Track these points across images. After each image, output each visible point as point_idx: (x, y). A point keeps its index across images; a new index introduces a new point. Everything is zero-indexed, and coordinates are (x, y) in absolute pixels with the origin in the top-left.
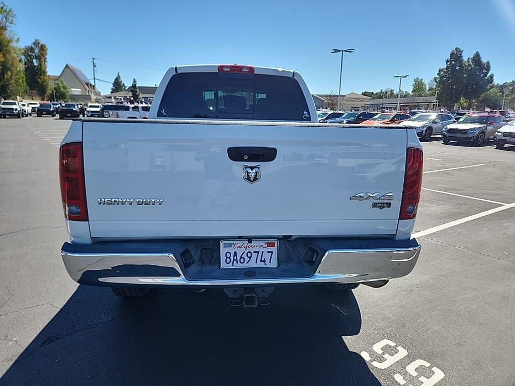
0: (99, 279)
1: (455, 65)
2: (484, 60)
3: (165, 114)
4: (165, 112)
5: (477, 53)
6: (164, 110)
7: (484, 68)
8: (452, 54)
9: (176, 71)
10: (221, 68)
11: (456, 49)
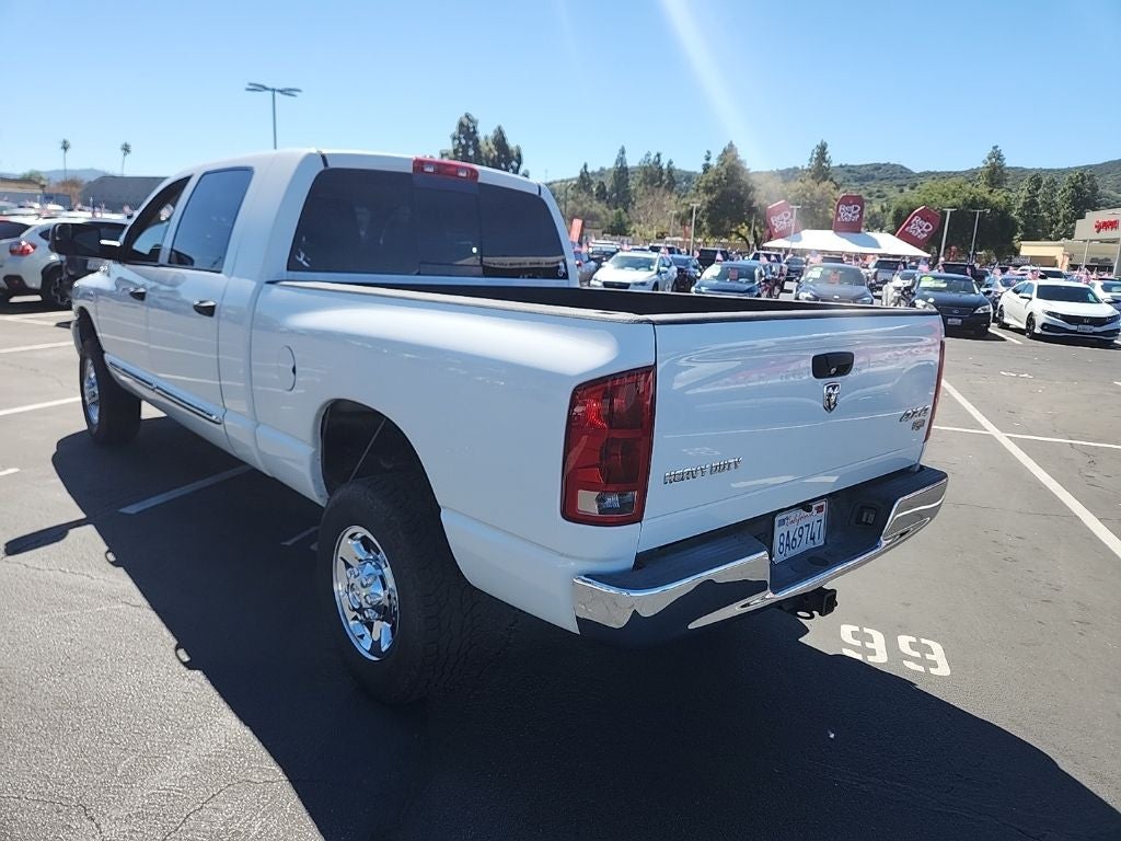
0: (690, 627)
1: (467, 146)
2: (512, 143)
3: (304, 263)
4: (304, 259)
5: (499, 128)
6: (303, 255)
7: (513, 158)
8: (461, 125)
9: (326, 164)
10: (419, 164)
11: (467, 116)
